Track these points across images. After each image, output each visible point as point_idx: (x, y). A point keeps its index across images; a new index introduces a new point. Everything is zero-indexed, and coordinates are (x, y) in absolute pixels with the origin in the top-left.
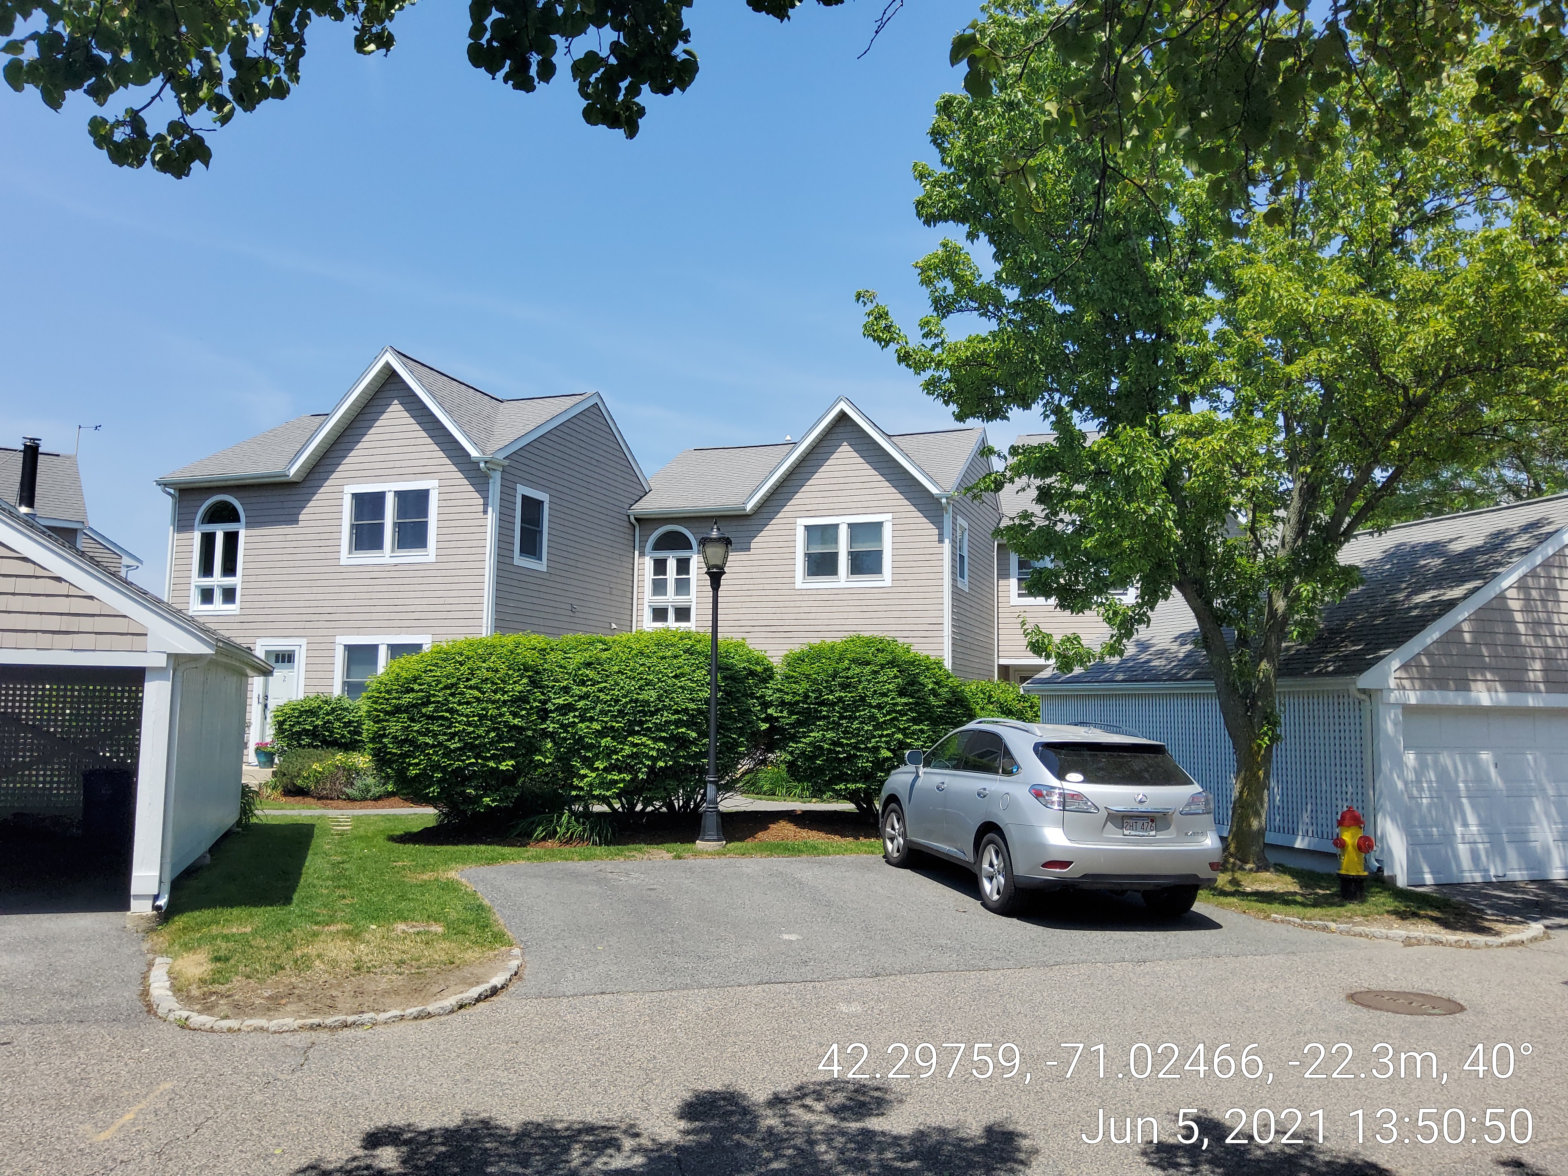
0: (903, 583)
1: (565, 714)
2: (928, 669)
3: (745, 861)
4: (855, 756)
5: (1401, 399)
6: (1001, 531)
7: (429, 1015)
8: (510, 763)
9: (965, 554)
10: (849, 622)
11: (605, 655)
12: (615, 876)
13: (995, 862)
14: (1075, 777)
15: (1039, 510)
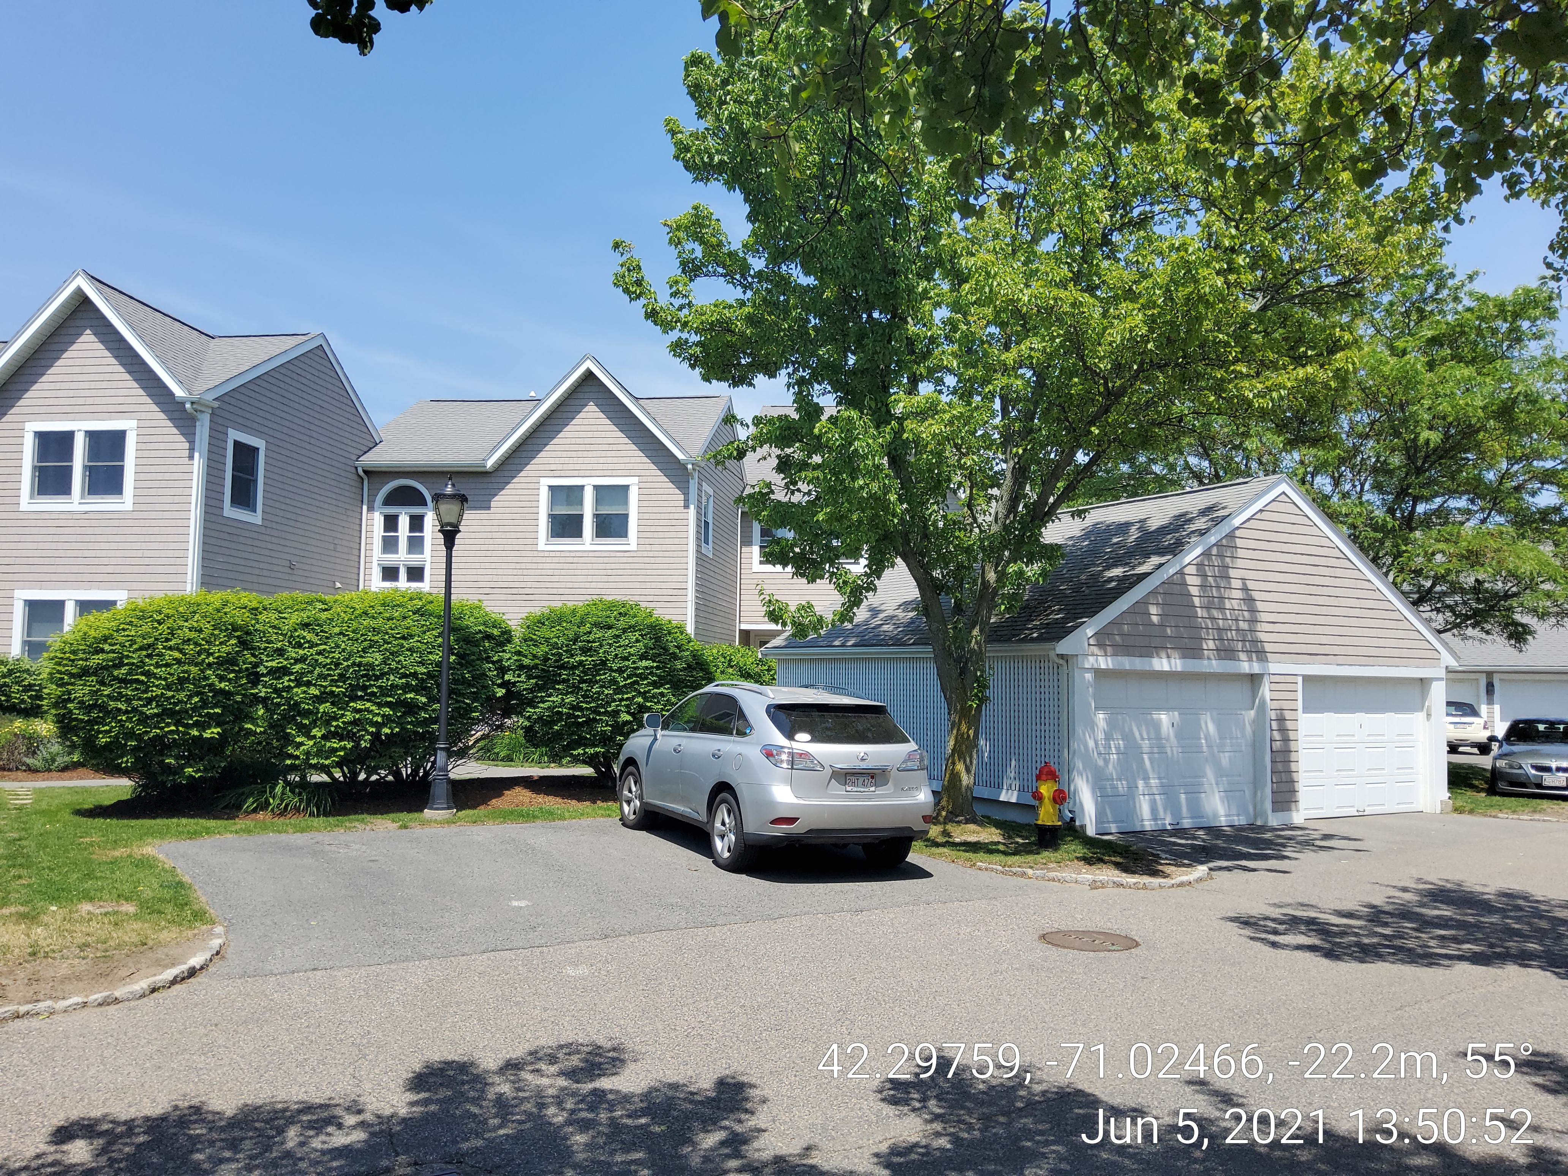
0: (648, 548)
1: (279, 678)
2: (670, 633)
3: (476, 829)
4: (595, 720)
5: (1102, 389)
6: (744, 499)
7: (116, 1001)
8: (215, 731)
9: (710, 521)
10: (593, 585)
11: (324, 616)
12: (333, 848)
13: (727, 820)
14: (803, 736)
15: (778, 479)
